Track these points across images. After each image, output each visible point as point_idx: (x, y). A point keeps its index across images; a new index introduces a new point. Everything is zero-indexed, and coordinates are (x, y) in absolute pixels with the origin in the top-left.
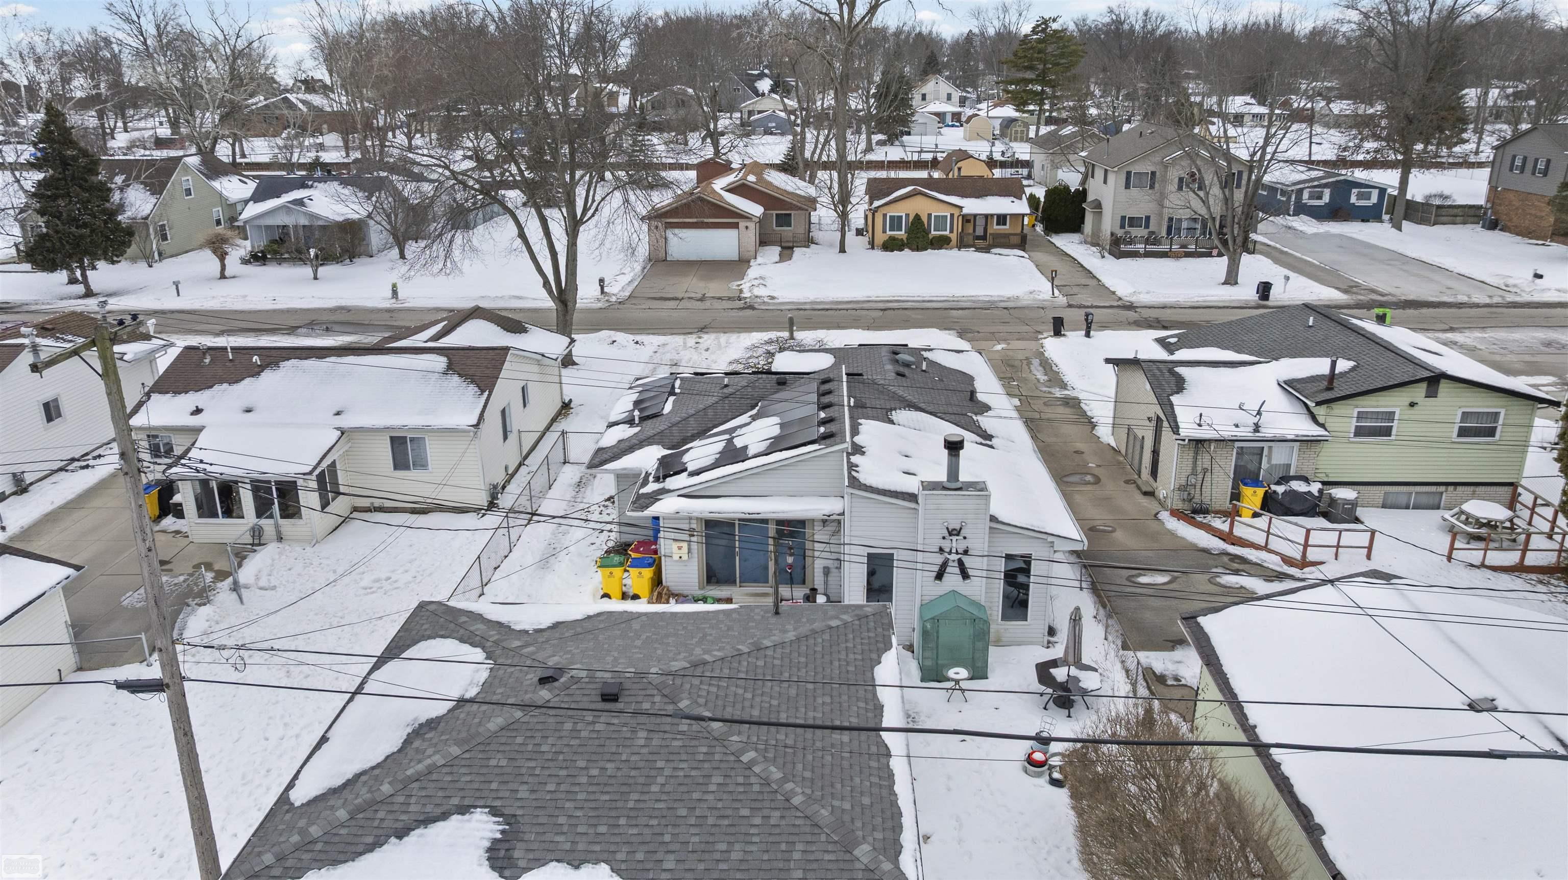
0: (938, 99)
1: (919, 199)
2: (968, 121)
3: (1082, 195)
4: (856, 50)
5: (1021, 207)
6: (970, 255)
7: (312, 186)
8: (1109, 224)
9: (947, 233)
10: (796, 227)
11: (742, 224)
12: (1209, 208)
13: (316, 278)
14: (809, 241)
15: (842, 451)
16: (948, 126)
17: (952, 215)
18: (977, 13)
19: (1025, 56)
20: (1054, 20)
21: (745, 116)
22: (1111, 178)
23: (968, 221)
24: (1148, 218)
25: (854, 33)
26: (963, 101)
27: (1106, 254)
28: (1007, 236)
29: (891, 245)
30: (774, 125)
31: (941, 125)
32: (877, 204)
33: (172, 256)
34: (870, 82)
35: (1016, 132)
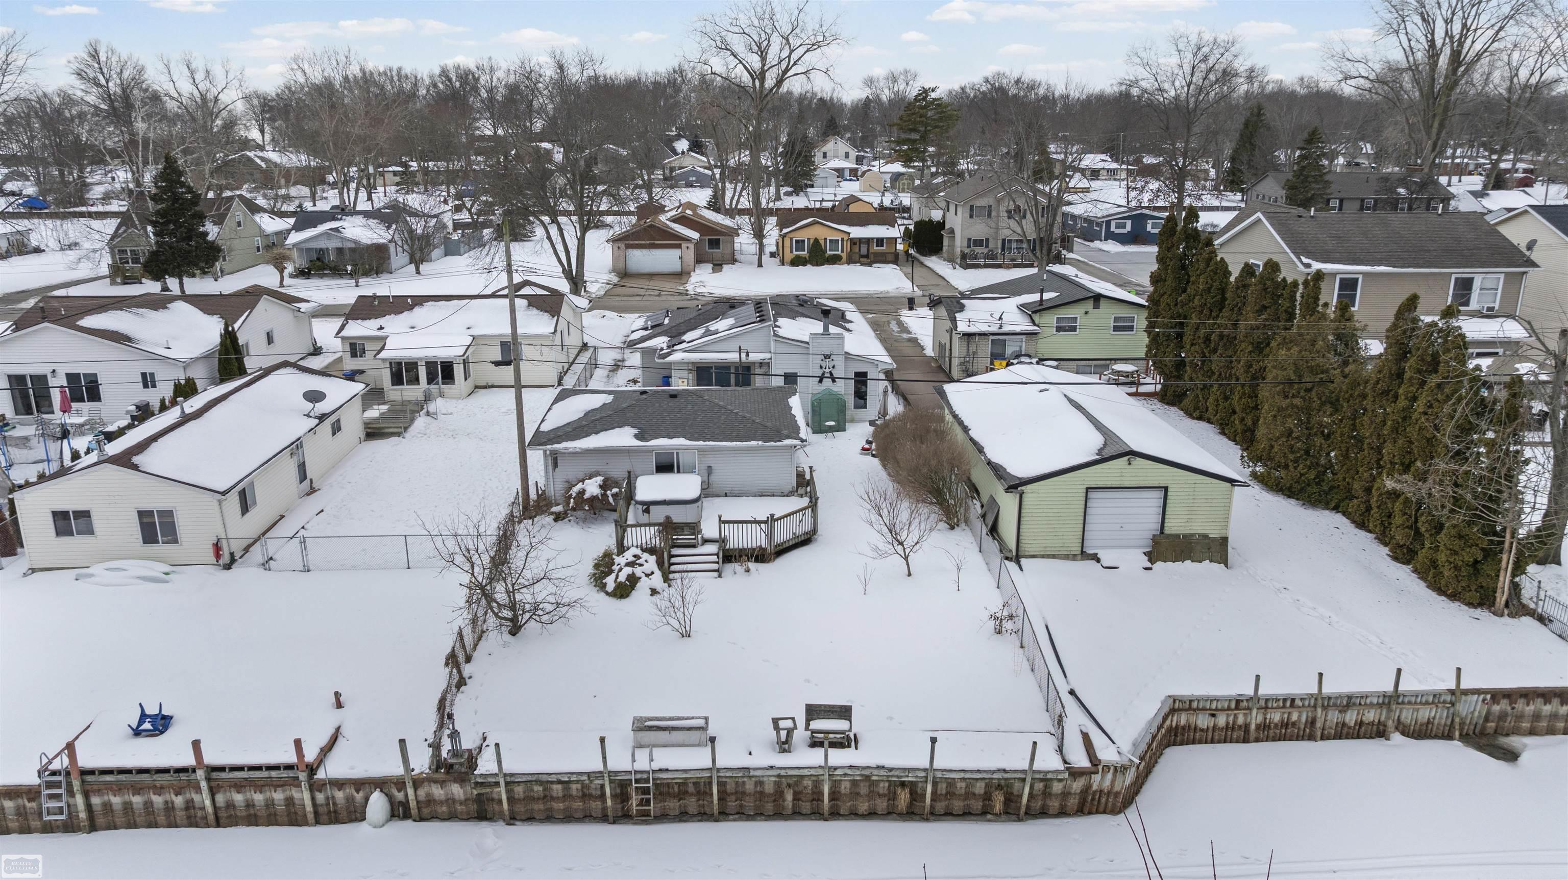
0: (837, 157)
1: (817, 227)
2: (862, 175)
3: (941, 225)
4: (765, 114)
5: (894, 232)
6: (857, 268)
7: (341, 219)
8: (959, 243)
9: (839, 253)
10: (724, 249)
11: (684, 245)
12: (1022, 228)
13: (357, 286)
14: (733, 261)
15: (769, 326)
16: (846, 180)
17: (843, 239)
18: (870, 82)
19: (910, 120)
20: (933, 90)
21: (667, 172)
22: (960, 210)
23: (855, 244)
24: (987, 240)
25: (765, 102)
26: (859, 160)
27: (957, 267)
28: (883, 254)
29: (797, 262)
30: (694, 179)
31: (840, 179)
32: (785, 231)
33: (229, 274)
34: (778, 143)
35: (903, 184)
